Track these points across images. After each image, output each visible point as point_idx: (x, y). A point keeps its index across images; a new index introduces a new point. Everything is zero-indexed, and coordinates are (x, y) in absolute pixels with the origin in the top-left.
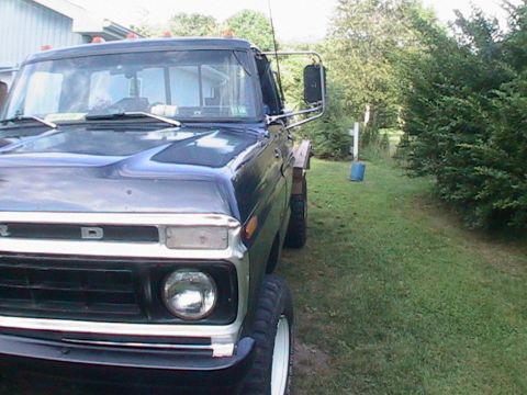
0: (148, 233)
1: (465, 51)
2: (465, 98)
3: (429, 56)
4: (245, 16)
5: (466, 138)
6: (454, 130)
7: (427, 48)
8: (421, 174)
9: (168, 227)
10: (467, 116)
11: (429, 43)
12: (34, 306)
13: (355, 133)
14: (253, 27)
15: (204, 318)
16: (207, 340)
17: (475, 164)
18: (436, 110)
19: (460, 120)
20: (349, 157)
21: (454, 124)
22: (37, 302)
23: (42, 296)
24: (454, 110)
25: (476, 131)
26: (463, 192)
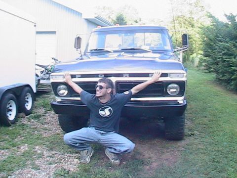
1: (226, 25)
2: (227, 43)
3: (213, 27)
5: (228, 57)
6: (223, 54)
7: (212, 24)
8: (210, 72)
9: (170, 73)
10: (228, 50)
11: (213, 22)
16: (176, 101)
17: (231, 66)
18: (217, 47)
19: (226, 51)
21: (223, 52)
24: (224, 47)
25: (232, 55)
26: (227, 76)
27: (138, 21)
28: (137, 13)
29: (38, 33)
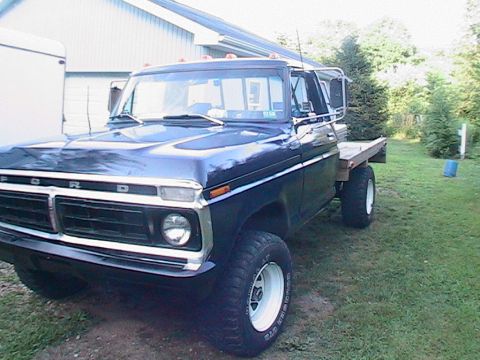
0: (151, 190)
4: (384, 22)
9: (162, 187)
12: (92, 232)
13: (463, 133)
14: (392, 32)
15: (184, 245)
16: (185, 261)
20: (457, 155)
22: (95, 230)
23: (97, 226)
27: (411, 53)
28: (409, 37)
29: (68, 74)
